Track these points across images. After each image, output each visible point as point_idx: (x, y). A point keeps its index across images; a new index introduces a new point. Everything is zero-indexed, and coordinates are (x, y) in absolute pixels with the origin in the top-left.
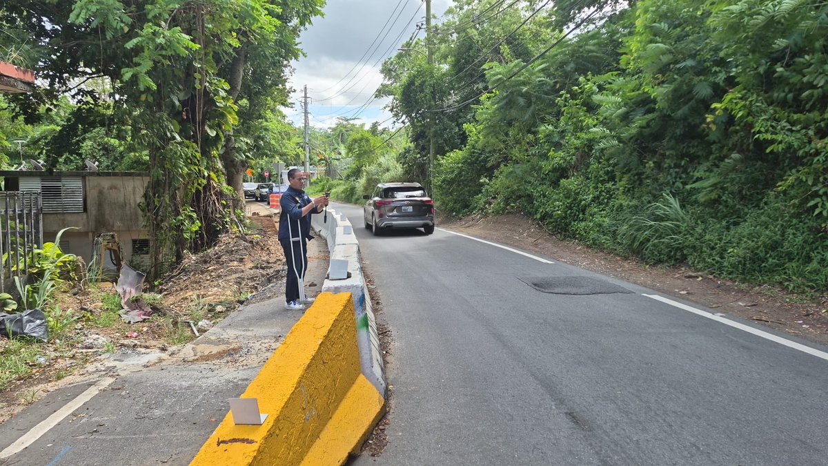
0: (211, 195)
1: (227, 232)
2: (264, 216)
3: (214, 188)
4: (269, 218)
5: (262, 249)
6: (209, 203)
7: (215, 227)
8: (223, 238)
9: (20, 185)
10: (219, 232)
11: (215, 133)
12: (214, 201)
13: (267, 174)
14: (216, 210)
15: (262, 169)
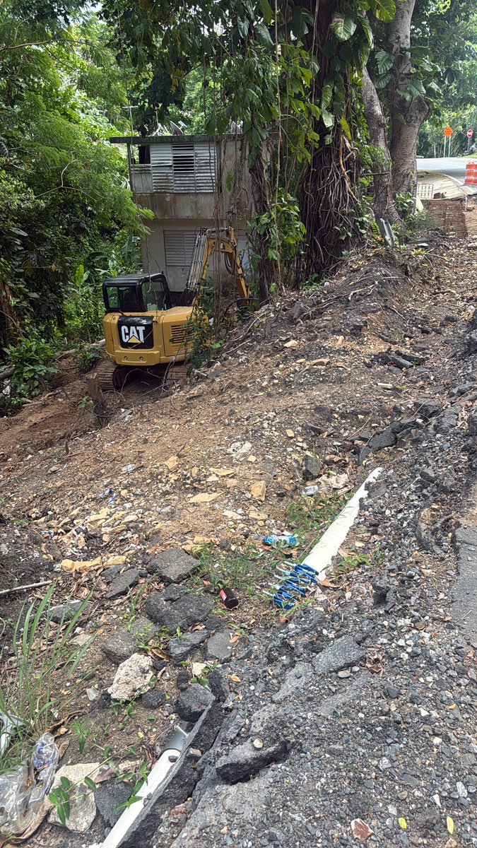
0: (339, 167)
1: (362, 243)
2: (452, 200)
3: (346, 151)
4: (458, 202)
5: (424, 282)
6: (334, 183)
7: (338, 234)
8: (353, 258)
9: (151, 155)
10: (345, 244)
11: (353, 28)
12: (343, 179)
13: (471, 133)
14: (344, 196)
15: (464, 126)
